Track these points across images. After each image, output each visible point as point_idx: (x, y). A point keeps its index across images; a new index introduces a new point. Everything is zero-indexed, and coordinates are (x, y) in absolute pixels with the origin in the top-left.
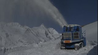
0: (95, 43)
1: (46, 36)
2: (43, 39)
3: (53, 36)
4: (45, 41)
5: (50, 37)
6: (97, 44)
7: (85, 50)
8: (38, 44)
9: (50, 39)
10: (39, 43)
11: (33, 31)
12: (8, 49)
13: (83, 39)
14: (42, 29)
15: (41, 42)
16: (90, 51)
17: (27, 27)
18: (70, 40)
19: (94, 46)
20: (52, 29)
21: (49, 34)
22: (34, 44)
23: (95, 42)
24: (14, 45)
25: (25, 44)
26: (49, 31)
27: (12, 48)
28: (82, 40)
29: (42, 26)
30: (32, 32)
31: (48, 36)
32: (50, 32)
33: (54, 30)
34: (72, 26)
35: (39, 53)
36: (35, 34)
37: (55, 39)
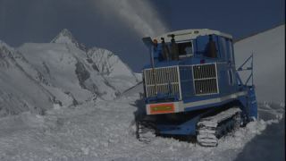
0: (274, 112)
1: (81, 84)
2: (68, 93)
3: (107, 84)
4: (75, 103)
5: (94, 86)
6: (281, 116)
8: (43, 113)
9: (98, 94)
10: (49, 112)
11: (24, 59)
13: (241, 94)
14: (62, 53)
15: (57, 107)
18: (173, 100)
19: (269, 122)
20: (107, 52)
21: (93, 73)
22: (29, 113)
23: (273, 107)
26: (90, 61)
28: (234, 96)
29: (64, 38)
30: (17, 65)
31: (87, 81)
32: (95, 68)
33: (115, 58)
35: (49, 150)
36: (34, 74)
37: (118, 95)
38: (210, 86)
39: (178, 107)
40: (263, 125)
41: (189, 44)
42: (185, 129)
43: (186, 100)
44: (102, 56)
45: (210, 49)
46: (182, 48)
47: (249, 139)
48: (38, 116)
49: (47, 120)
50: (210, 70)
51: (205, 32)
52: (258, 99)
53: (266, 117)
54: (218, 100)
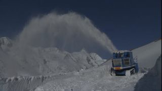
1: (88, 63)
2: (85, 66)
3: (95, 63)
4: (87, 68)
5: (92, 63)
7: (134, 78)
8: (78, 71)
9: (93, 66)
12: (46, 78)
13: (135, 65)
14: (83, 55)
15: (82, 69)
16: (141, 80)
17: (67, 53)
18: (120, 66)
21: (91, 60)
22: (75, 71)
24: (53, 72)
25: (64, 72)
26: (91, 56)
27: (50, 76)
28: (133, 66)
29: (83, 50)
30: (71, 58)
31: (90, 62)
32: (92, 58)
33: (97, 55)
34: (122, 52)
35: (80, 82)
36: (76, 61)
37: (99, 66)
38: (128, 63)
39: (121, 68)
40: (143, 75)
41: (122, 54)
42: (122, 73)
43: (123, 66)
44: (94, 55)
45: (128, 55)
46: (120, 54)
47: (139, 79)
48: (78, 72)
49: (80, 74)
50: (128, 60)
51: (127, 51)
52: (139, 67)
53: (143, 72)
54: (130, 67)
